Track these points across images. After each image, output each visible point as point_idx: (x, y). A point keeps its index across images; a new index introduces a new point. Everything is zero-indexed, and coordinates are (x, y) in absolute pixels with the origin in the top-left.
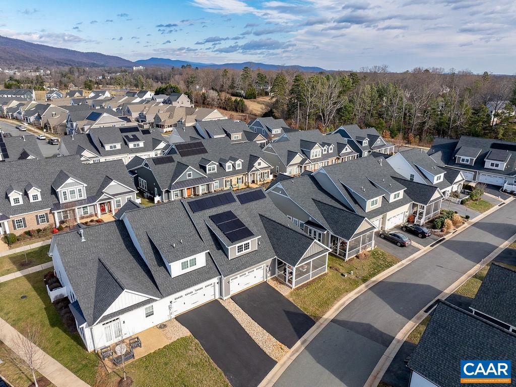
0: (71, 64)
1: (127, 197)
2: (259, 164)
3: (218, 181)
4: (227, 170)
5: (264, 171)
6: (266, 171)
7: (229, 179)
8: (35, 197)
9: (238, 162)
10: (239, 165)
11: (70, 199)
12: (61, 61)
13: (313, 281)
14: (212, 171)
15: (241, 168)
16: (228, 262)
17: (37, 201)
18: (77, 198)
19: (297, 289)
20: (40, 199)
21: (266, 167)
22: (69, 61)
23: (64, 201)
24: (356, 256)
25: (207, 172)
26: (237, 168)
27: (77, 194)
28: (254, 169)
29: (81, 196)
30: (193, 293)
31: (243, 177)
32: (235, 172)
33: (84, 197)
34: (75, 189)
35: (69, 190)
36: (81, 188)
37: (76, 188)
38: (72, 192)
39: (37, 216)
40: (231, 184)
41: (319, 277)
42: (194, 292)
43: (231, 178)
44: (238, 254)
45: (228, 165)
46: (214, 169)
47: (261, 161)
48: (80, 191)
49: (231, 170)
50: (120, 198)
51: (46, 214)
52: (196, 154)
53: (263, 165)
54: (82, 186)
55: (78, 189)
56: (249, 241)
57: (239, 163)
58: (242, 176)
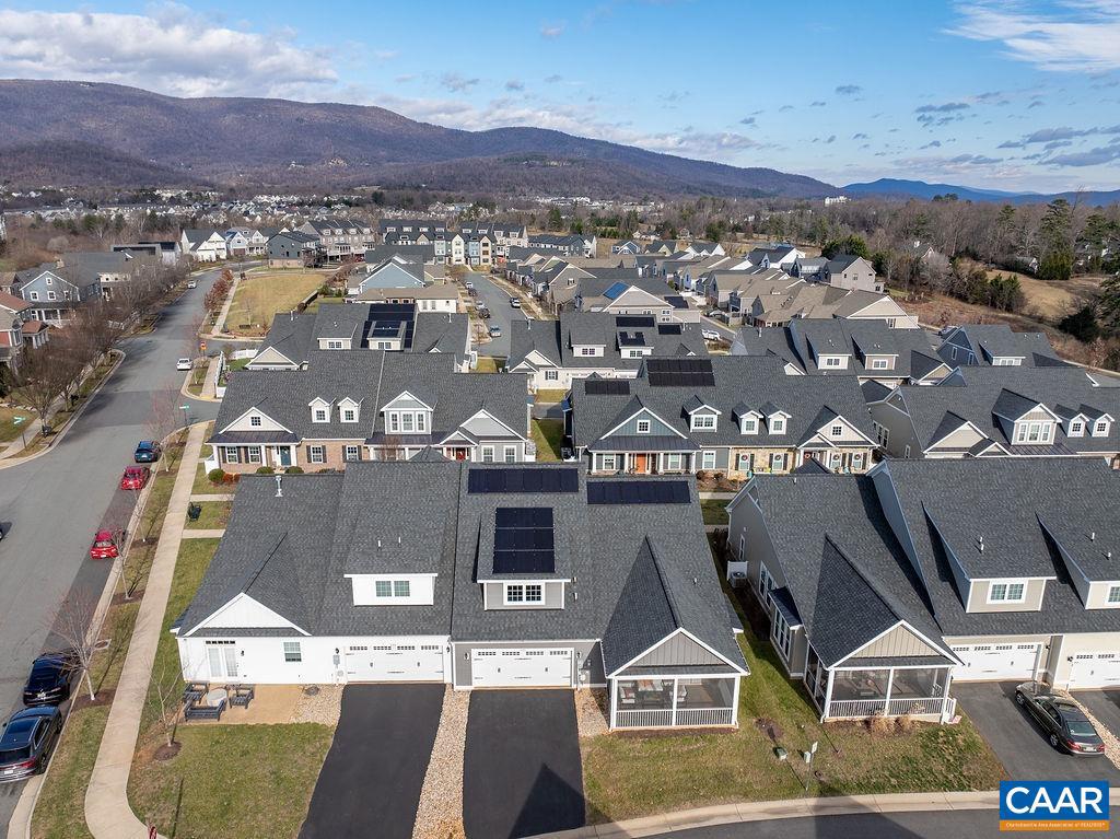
0: (713, 190)
1: (505, 447)
2: (837, 431)
3: (714, 452)
4: (744, 431)
5: (851, 451)
6: (861, 452)
7: (747, 453)
8: (350, 414)
9: (774, 418)
10: (778, 425)
11: (401, 430)
12: (696, 185)
13: (676, 733)
14: (704, 427)
15: (783, 432)
16: (480, 612)
17: (351, 421)
18: (415, 430)
19: (621, 734)
20: (356, 420)
21: (858, 443)
22: (709, 184)
23: (393, 432)
24: (867, 722)
25: (693, 426)
26: (772, 431)
27: (415, 422)
28: (814, 439)
29: (421, 427)
30: (390, 651)
31: (786, 455)
32: (763, 439)
33: (427, 429)
34: (412, 413)
35: (402, 413)
36: (424, 413)
37: (415, 412)
38: (407, 418)
39: (344, 447)
40: (752, 465)
41: (701, 730)
42: (394, 650)
43: (753, 451)
44: (507, 604)
45: (750, 419)
46: (709, 424)
47: (842, 425)
48: (421, 416)
49: (755, 432)
50: (493, 447)
51: (359, 447)
52: (686, 384)
53: (850, 434)
54: (426, 411)
55: (417, 413)
56: (541, 583)
57: (779, 421)
58: (785, 451)
